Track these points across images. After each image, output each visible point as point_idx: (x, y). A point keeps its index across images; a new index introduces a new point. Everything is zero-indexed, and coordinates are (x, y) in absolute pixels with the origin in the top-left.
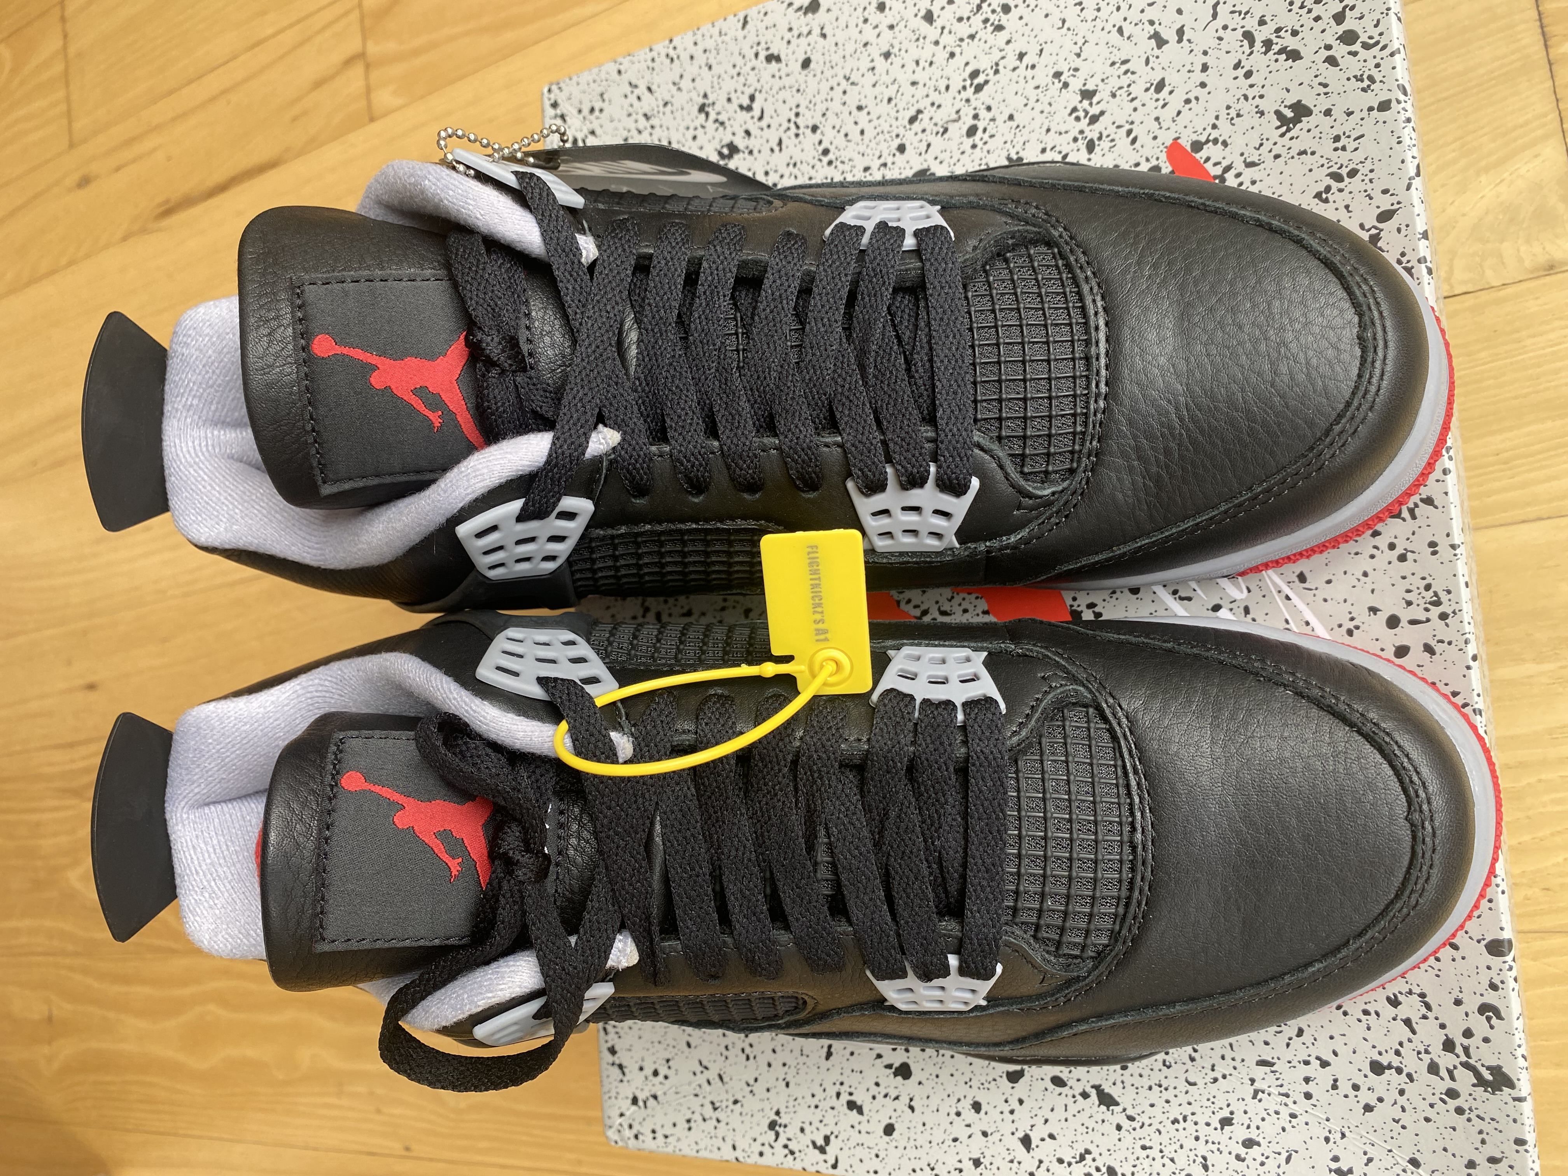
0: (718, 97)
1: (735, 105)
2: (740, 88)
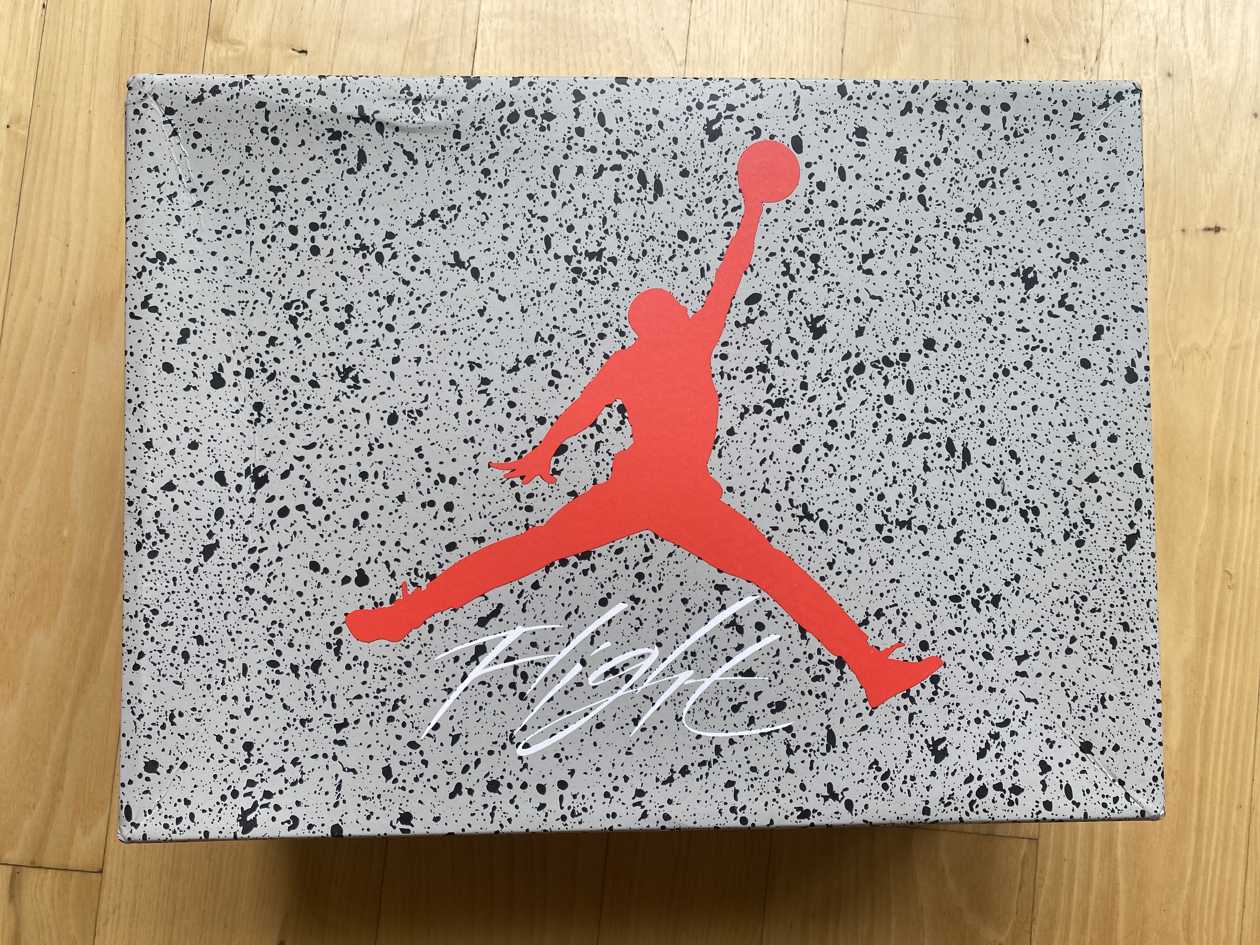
0: (1079, 275)
1: (1068, 289)
2: (1082, 297)
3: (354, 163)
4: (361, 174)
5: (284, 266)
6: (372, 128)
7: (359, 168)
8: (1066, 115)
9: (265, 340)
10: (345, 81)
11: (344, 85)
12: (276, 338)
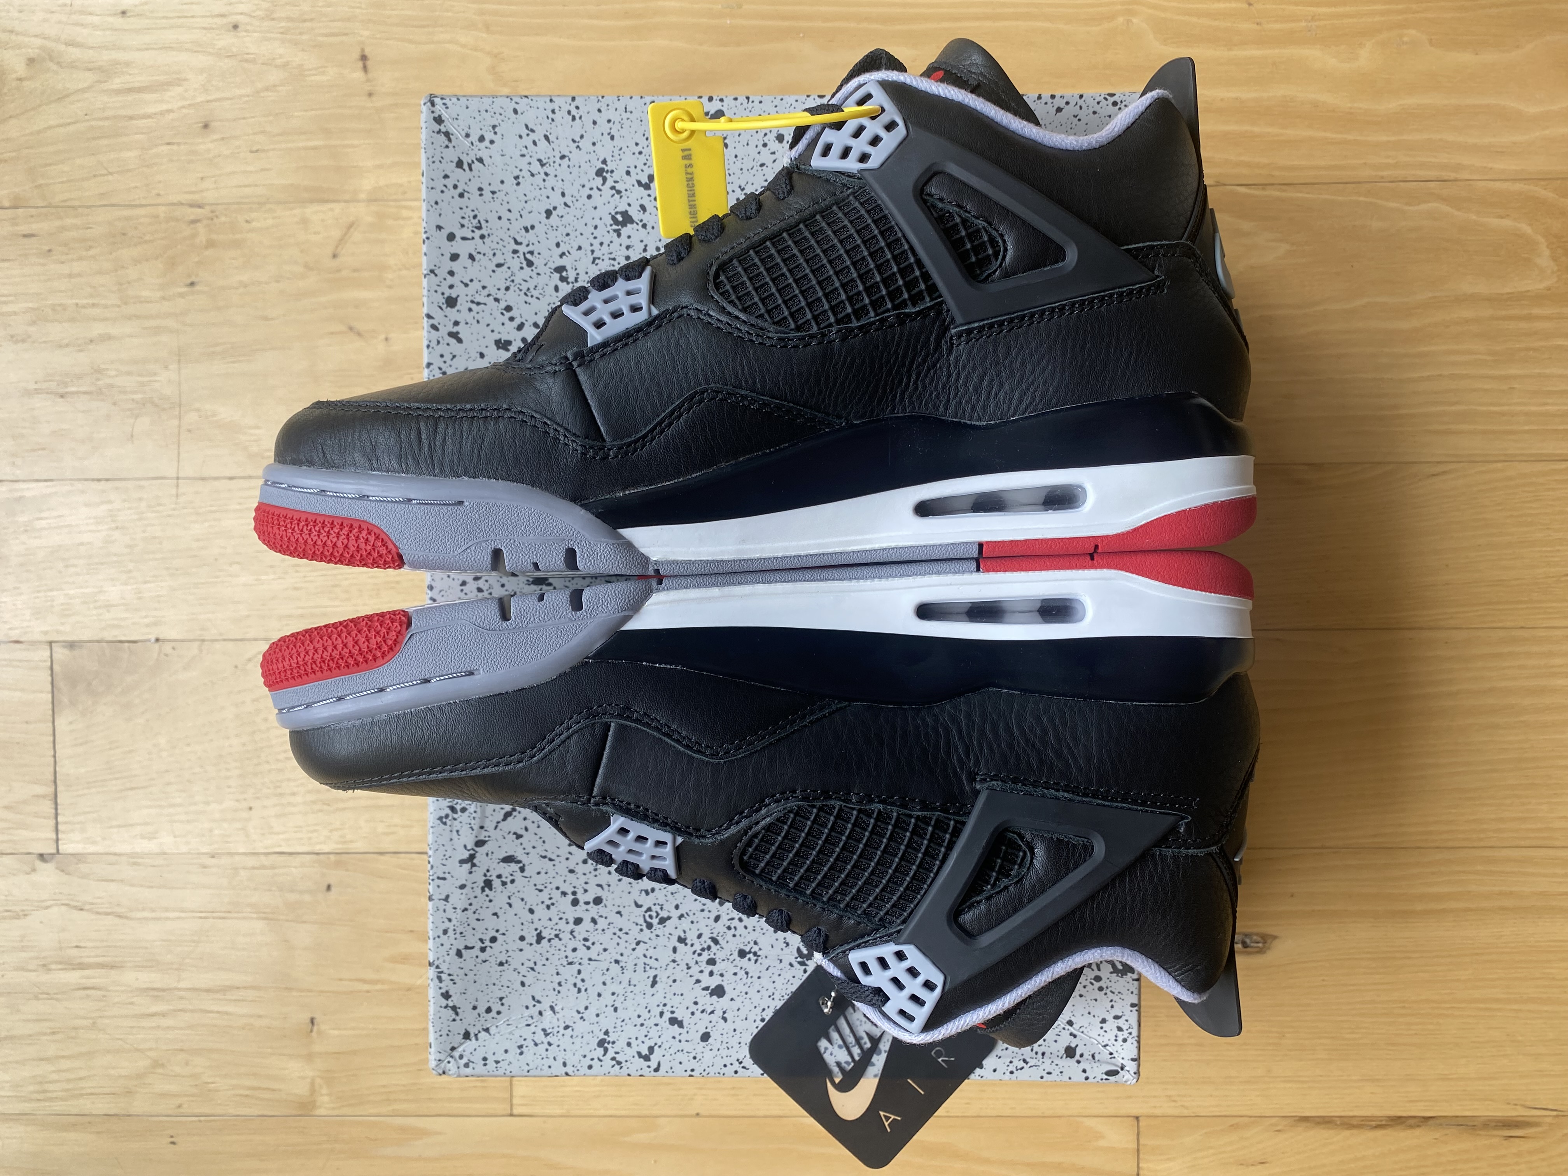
0: (618, 167)
1: (632, 180)
2: (640, 166)
3: (514, 867)
4: (525, 860)
5: (612, 930)
6: (481, 850)
7: (520, 862)
8: (458, 175)
9: (680, 946)
10: (435, 877)
11: (439, 878)
12: (679, 937)
